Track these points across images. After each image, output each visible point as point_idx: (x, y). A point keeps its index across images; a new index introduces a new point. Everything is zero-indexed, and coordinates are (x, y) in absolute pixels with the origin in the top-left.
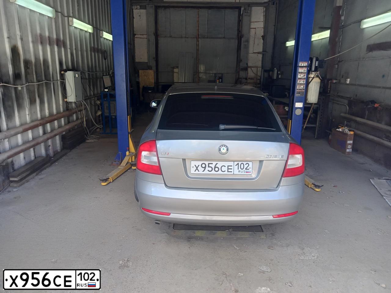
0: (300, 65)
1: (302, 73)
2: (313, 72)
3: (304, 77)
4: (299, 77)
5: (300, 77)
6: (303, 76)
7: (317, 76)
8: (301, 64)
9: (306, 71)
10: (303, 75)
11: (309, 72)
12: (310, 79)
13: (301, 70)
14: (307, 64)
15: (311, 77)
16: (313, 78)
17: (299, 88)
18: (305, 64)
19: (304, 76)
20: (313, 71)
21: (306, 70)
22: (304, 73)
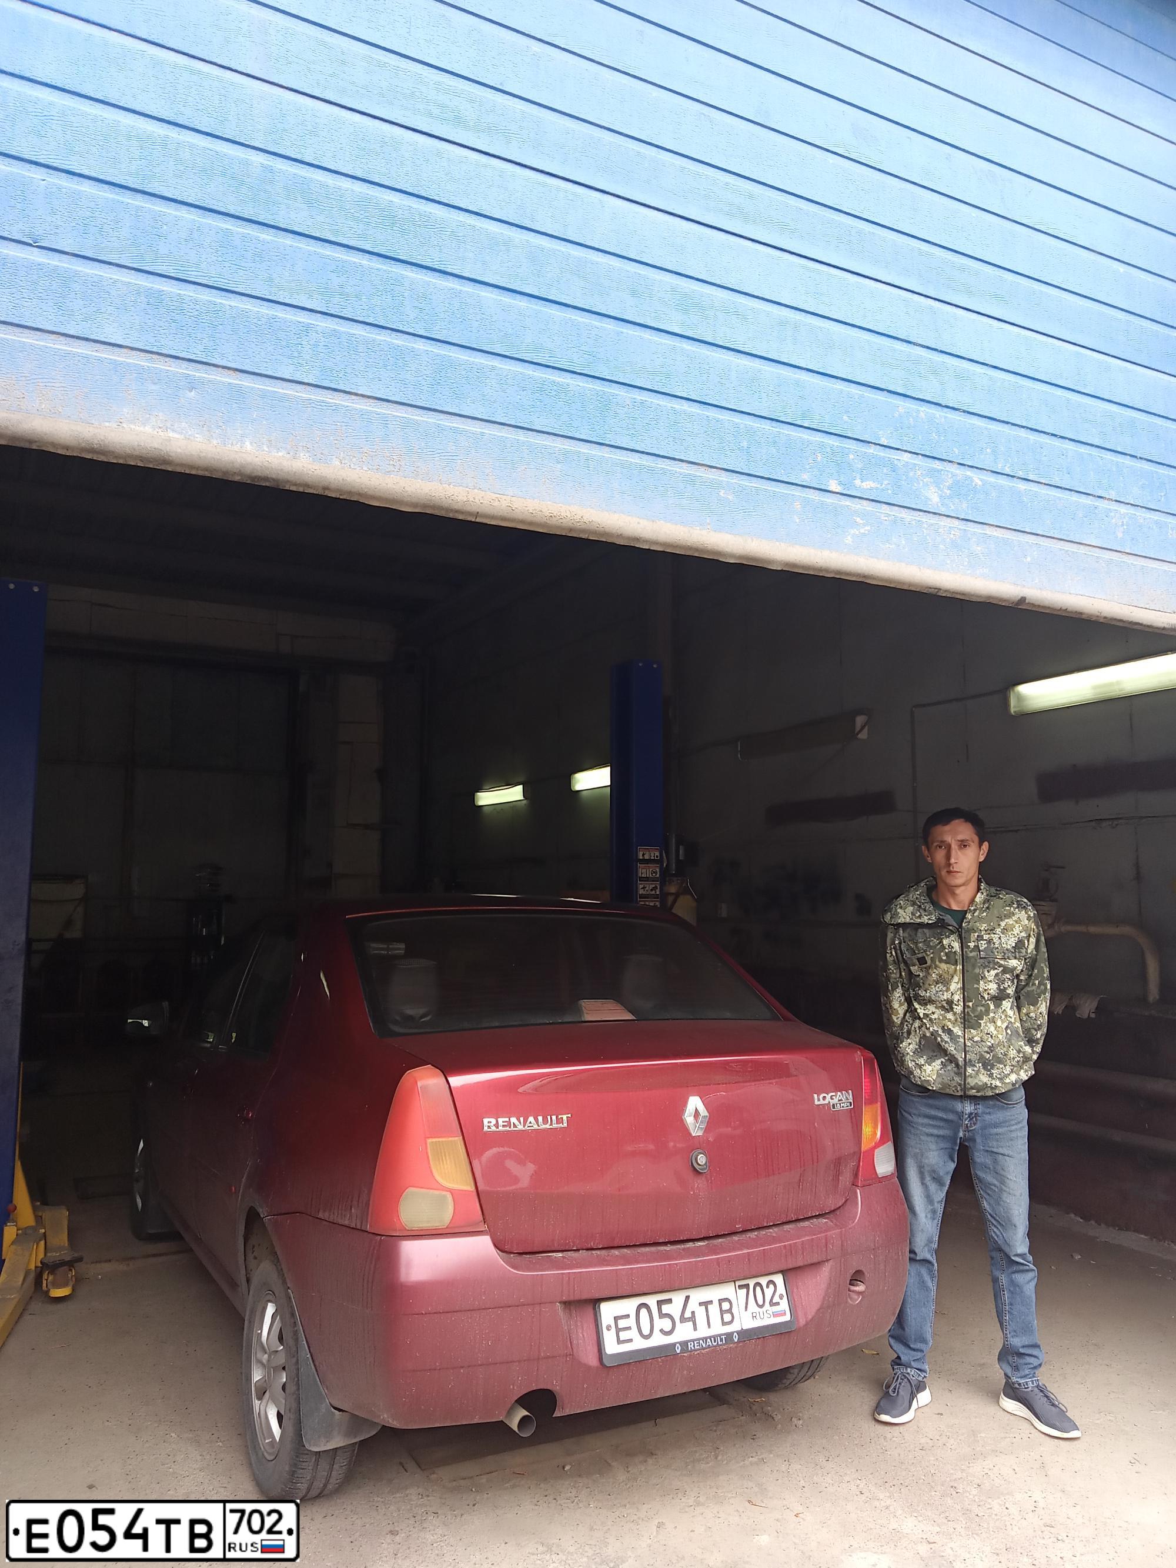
0: (641, 857)
1: (647, 879)
2: (675, 879)
3: (653, 892)
4: (641, 892)
5: (644, 893)
6: (652, 890)
7: (687, 891)
8: (643, 855)
9: (658, 876)
10: (652, 886)
11: (665, 876)
12: (670, 899)
13: (644, 871)
14: (657, 854)
15: (673, 894)
16: (677, 896)
18: (655, 854)
19: (655, 889)
20: (674, 875)
21: (658, 870)
22: (654, 880)
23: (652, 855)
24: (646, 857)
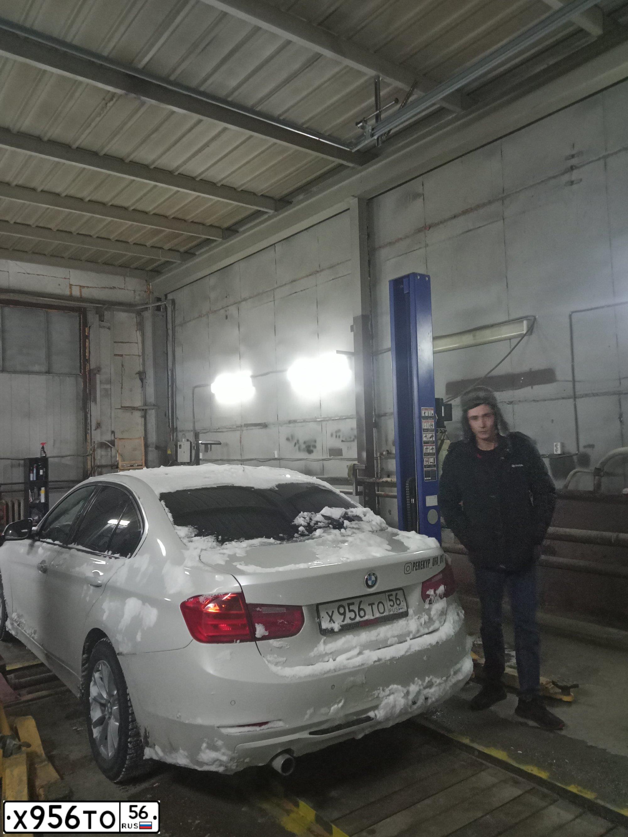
0: (423, 415)
1: (427, 430)
5: (426, 440)
6: (430, 438)
8: (425, 413)
9: (433, 428)
11: (437, 428)
12: (439, 444)
13: (425, 424)
14: (432, 412)
17: (427, 464)
19: (432, 436)
22: (432, 430)
23: (430, 413)
24: (427, 415)
